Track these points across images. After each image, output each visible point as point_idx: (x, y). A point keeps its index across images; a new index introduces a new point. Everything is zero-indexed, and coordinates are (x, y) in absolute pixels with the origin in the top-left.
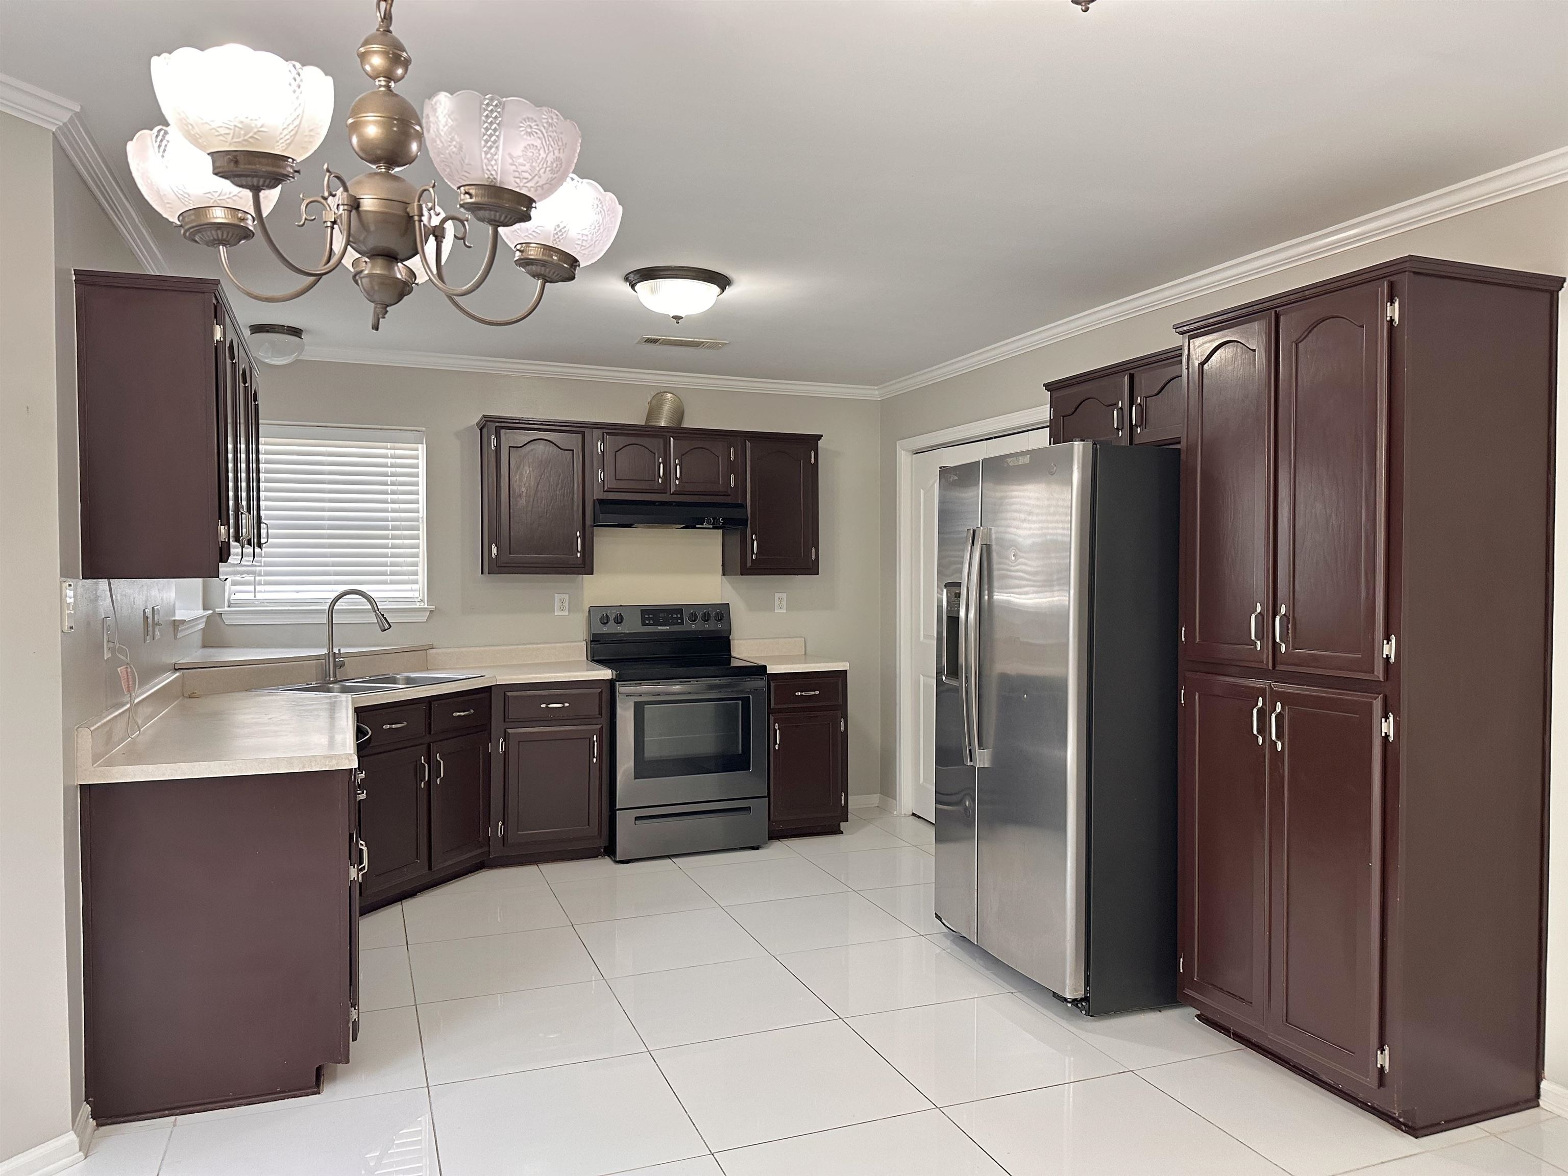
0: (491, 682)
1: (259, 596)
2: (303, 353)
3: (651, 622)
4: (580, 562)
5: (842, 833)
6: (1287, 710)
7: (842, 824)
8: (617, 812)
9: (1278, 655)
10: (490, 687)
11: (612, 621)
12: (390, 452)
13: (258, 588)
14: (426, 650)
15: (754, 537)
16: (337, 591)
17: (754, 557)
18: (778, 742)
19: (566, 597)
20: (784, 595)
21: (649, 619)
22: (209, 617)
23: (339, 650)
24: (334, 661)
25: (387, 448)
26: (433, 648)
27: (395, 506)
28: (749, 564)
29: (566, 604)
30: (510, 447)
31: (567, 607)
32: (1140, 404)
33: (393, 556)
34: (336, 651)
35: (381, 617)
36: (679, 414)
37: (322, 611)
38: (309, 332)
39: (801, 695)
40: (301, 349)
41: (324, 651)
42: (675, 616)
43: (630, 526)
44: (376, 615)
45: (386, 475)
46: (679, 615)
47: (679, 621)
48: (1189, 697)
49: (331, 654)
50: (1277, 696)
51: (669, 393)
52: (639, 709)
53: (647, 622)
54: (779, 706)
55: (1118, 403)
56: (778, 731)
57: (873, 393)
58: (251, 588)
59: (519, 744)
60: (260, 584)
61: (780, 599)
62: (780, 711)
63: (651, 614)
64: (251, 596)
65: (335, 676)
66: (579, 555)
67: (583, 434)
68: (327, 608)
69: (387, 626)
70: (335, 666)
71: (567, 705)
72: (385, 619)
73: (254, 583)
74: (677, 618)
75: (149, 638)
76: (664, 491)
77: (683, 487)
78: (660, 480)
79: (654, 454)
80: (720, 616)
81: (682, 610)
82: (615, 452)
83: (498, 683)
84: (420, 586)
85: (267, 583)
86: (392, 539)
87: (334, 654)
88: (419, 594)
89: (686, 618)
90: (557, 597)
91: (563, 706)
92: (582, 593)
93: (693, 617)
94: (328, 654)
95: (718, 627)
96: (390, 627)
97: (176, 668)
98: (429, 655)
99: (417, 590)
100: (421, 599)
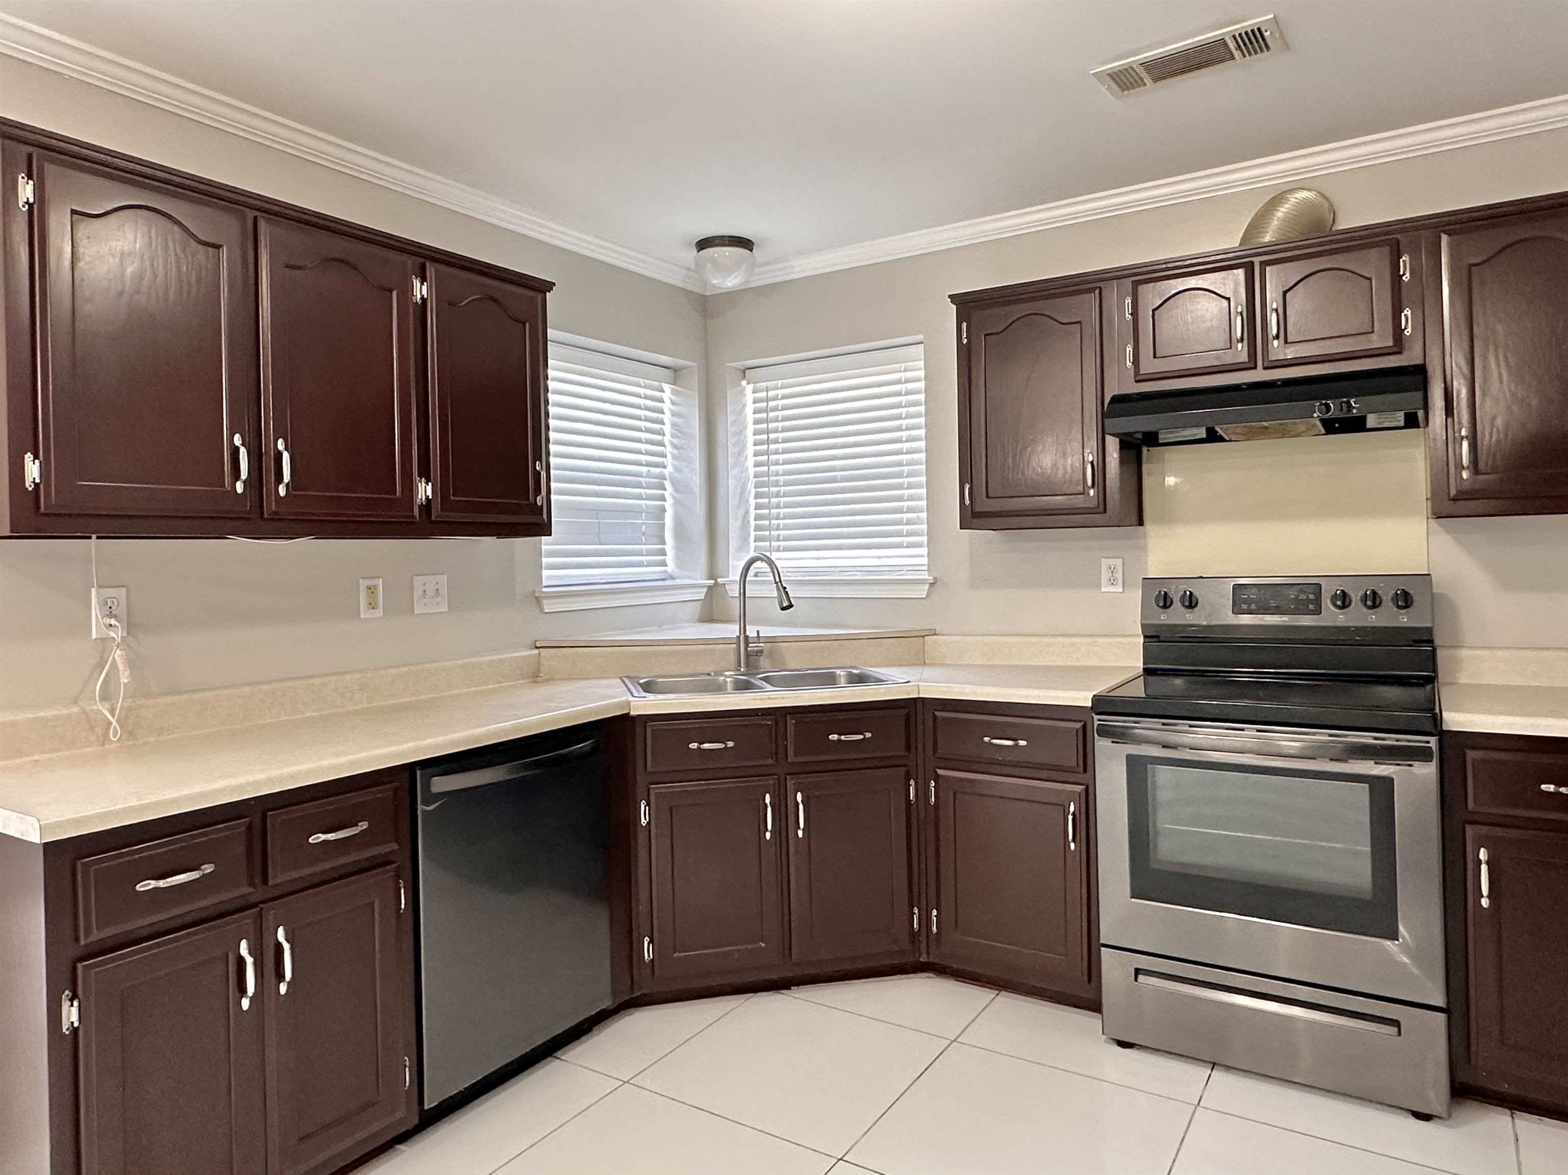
3: (1253, 607)
4: (1093, 504)
8: (1102, 949)
11: (1177, 604)
12: (903, 376)
14: (923, 637)
15: (1463, 431)
17: (1465, 475)
18: (1484, 890)
19: (1119, 562)
21: (1248, 601)
22: (710, 587)
23: (758, 632)
24: (747, 646)
26: (935, 634)
27: (909, 445)
29: (1119, 575)
30: (986, 335)
31: (1120, 581)
34: (751, 632)
35: (783, 590)
42: (1303, 597)
44: (777, 587)
45: (900, 406)
46: (1311, 597)
47: (1311, 607)
49: (742, 637)
51: (1304, 188)
52: (1138, 770)
53: (1244, 606)
54: (1489, 810)
56: (1484, 869)
59: (955, 796)
60: (777, 550)
62: (1494, 821)
63: (1254, 594)
66: (1092, 492)
67: (1100, 291)
70: (748, 654)
71: (1022, 742)
74: (1307, 601)
75: (379, 613)
76: (1251, 365)
77: (1291, 353)
78: (1240, 345)
79: (1228, 299)
80: (1405, 600)
81: (1319, 586)
82: (1154, 311)
83: (921, 696)
84: (924, 551)
85: (786, 549)
86: (907, 488)
87: (746, 637)
88: (925, 561)
89: (1326, 602)
90: (1105, 563)
91: (1016, 745)
92: (1147, 556)
93: (1343, 601)
94: (739, 637)
95: (1404, 620)
96: (791, 606)
97: (538, 645)
98: (924, 641)
99: (922, 556)
100: (928, 570)
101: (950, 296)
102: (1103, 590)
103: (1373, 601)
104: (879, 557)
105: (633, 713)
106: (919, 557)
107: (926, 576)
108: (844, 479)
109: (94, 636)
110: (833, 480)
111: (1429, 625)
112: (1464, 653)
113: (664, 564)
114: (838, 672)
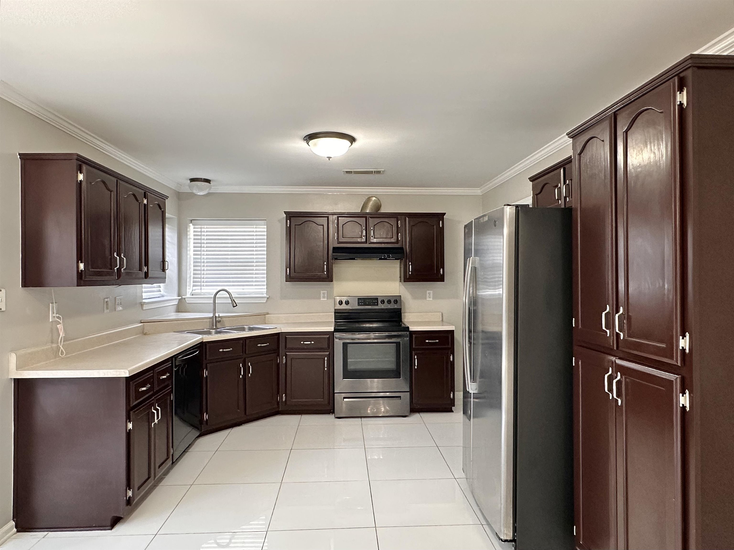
0: (279, 331)
1: (203, 291)
2: (211, 190)
3: (363, 304)
4: (326, 276)
5: (453, 412)
6: (624, 378)
7: (453, 408)
8: (335, 394)
9: (620, 340)
10: (279, 333)
11: (344, 303)
12: (255, 230)
13: (202, 288)
14: (265, 315)
15: (410, 263)
16: (216, 289)
17: (410, 273)
18: (416, 365)
19: (326, 292)
20: (431, 292)
21: (361, 302)
22: (179, 300)
23: (219, 315)
24: (216, 320)
25: (254, 228)
26: (268, 314)
27: (257, 252)
28: (408, 277)
29: (326, 295)
30: (295, 225)
31: (326, 297)
32: (568, 184)
33: (256, 274)
34: (217, 315)
35: (233, 301)
36: (378, 207)
37: (211, 298)
38: (213, 181)
39: (429, 342)
40: (210, 188)
41: (211, 315)
42: (374, 301)
43: (354, 259)
44: (231, 300)
45: (253, 239)
46: (376, 301)
47: (376, 304)
48: (577, 363)
49: (214, 316)
50: (620, 368)
51: (375, 197)
52: (345, 345)
53: (361, 304)
54: (417, 347)
55: (558, 185)
56: (416, 360)
57: (478, 191)
58: (200, 288)
59: (291, 360)
60: (203, 286)
61: (429, 294)
62: (417, 349)
63: (363, 301)
64: (199, 291)
65: (216, 326)
66: (325, 273)
67: (328, 217)
68: (213, 296)
69: (235, 305)
70: (216, 322)
71: (313, 342)
72: (235, 302)
73: (201, 286)
74: (375, 302)
75: (108, 310)
76: (366, 242)
77: (375, 240)
78: (364, 237)
79: (361, 225)
80: (396, 302)
81: (378, 298)
82: (343, 225)
83: (282, 331)
84: (265, 287)
85: (206, 286)
86: (255, 267)
87: (216, 317)
88: (265, 290)
89: (379, 302)
90: (322, 292)
91: (311, 343)
92: (333, 290)
93: (383, 302)
94: (213, 317)
95: (396, 307)
96: (237, 305)
97: (142, 322)
98: (265, 317)
99: (265, 289)
100: (266, 293)
101: (284, 212)
102: (322, 299)
103: (389, 302)
104: (243, 289)
105: (204, 341)
106: (264, 289)
107: (265, 295)
108: (231, 262)
109: (51, 320)
110: (227, 262)
111: (400, 308)
112: (406, 314)
113: (160, 291)
114: (245, 327)
